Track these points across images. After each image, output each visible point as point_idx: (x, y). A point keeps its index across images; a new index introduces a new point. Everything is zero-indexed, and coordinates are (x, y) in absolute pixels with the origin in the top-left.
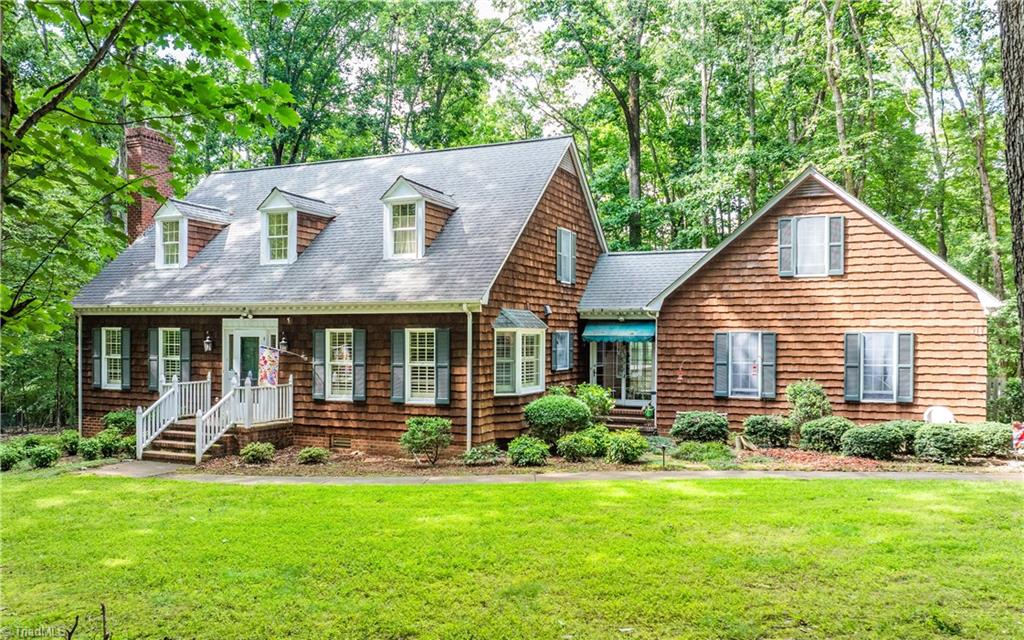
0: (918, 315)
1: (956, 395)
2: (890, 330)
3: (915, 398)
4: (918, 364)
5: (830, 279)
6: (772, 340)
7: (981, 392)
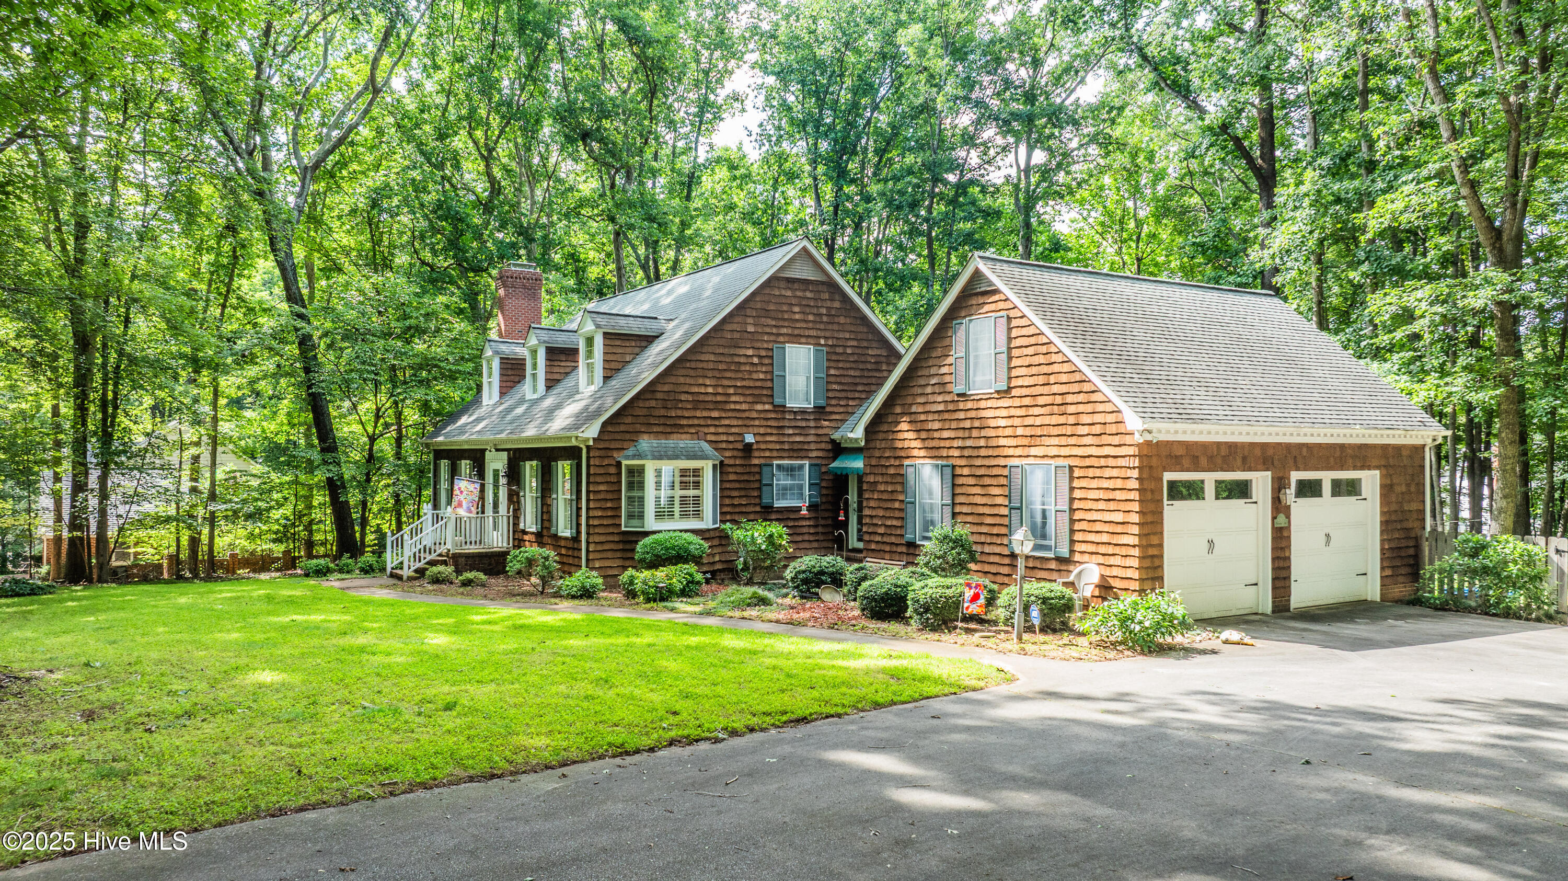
0: (1072, 441)
1: (1110, 550)
2: (1046, 461)
3: (1072, 551)
4: (1075, 507)
5: (996, 396)
6: (948, 471)
7: (1134, 546)
